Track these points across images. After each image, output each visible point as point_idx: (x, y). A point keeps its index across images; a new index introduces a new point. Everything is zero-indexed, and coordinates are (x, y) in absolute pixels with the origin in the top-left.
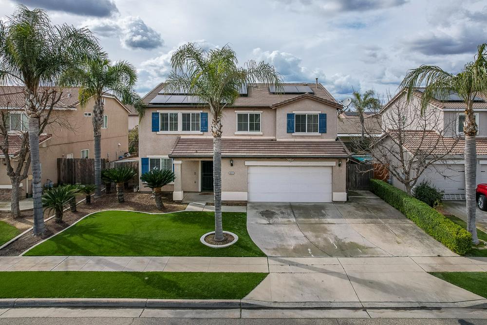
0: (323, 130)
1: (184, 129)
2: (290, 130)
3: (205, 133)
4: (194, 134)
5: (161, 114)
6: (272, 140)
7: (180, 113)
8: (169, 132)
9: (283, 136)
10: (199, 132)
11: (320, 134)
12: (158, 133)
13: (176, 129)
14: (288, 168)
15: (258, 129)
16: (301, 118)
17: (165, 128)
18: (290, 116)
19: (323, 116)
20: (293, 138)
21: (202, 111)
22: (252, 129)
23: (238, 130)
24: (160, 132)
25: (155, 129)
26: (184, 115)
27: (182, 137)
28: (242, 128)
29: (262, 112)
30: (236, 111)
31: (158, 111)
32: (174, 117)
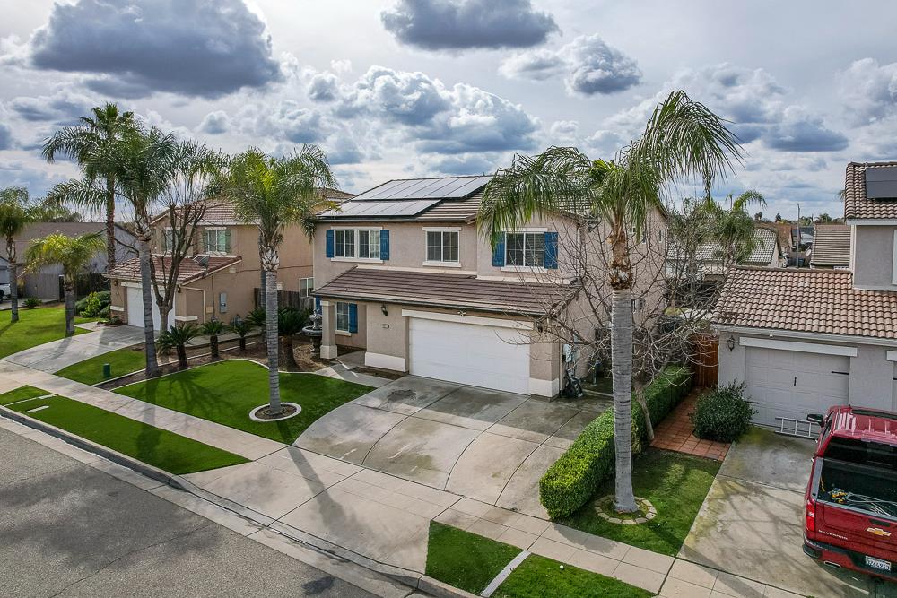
0: (551, 263)
1: (361, 256)
2: (498, 261)
3: (386, 261)
4: (373, 263)
5: (337, 232)
6: (470, 277)
7: (357, 230)
8: (345, 259)
9: (487, 272)
10: (379, 260)
11: (546, 271)
12: (332, 259)
13: (353, 254)
15: (455, 258)
16: (514, 240)
17: (340, 253)
19: (551, 237)
20: (501, 275)
21: (382, 228)
22: (446, 258)
23: (429, 259)
24: (336, 259)
25: (329, 252)
26: (361, 233)
27: (360, 267)
28: (433, 255)
29: (460, 228)
30: (424, 228)
31: (332, 228)
32: (350, 235)
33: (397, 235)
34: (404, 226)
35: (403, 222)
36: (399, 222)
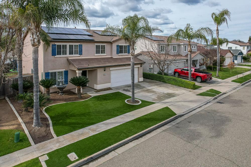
0: (129, 52)
1: (70, 54)
2: (118, 53)
3: (81, 55)
4: (75, 56)
5: (57, 45)
7: (68, 44)
8: (62, 56)
9: (115, 56)
10: (78, 55)
11: (128, 54)
12: (55, 56)
13: (66, 54)
14: (124, 70)
15: (104, 53)
16: (121, 47)
17: (59, 53)
18: (117, 46)
19: (129, 46)
20: (119, 56)
21: (79, 44)
22: (102, 53)
23: (96, 53)
24: (57, 56)
25: (54, 54)
26: (70, 46)
27: (69, 58)
28: (98, 52)
29: (106, 44)
30: (95, 44)
31: (55, 44)
32: (65, 47)
33: (85, 47)
34: (88, 43)
35: (90, 42)
36: (88, 42)
